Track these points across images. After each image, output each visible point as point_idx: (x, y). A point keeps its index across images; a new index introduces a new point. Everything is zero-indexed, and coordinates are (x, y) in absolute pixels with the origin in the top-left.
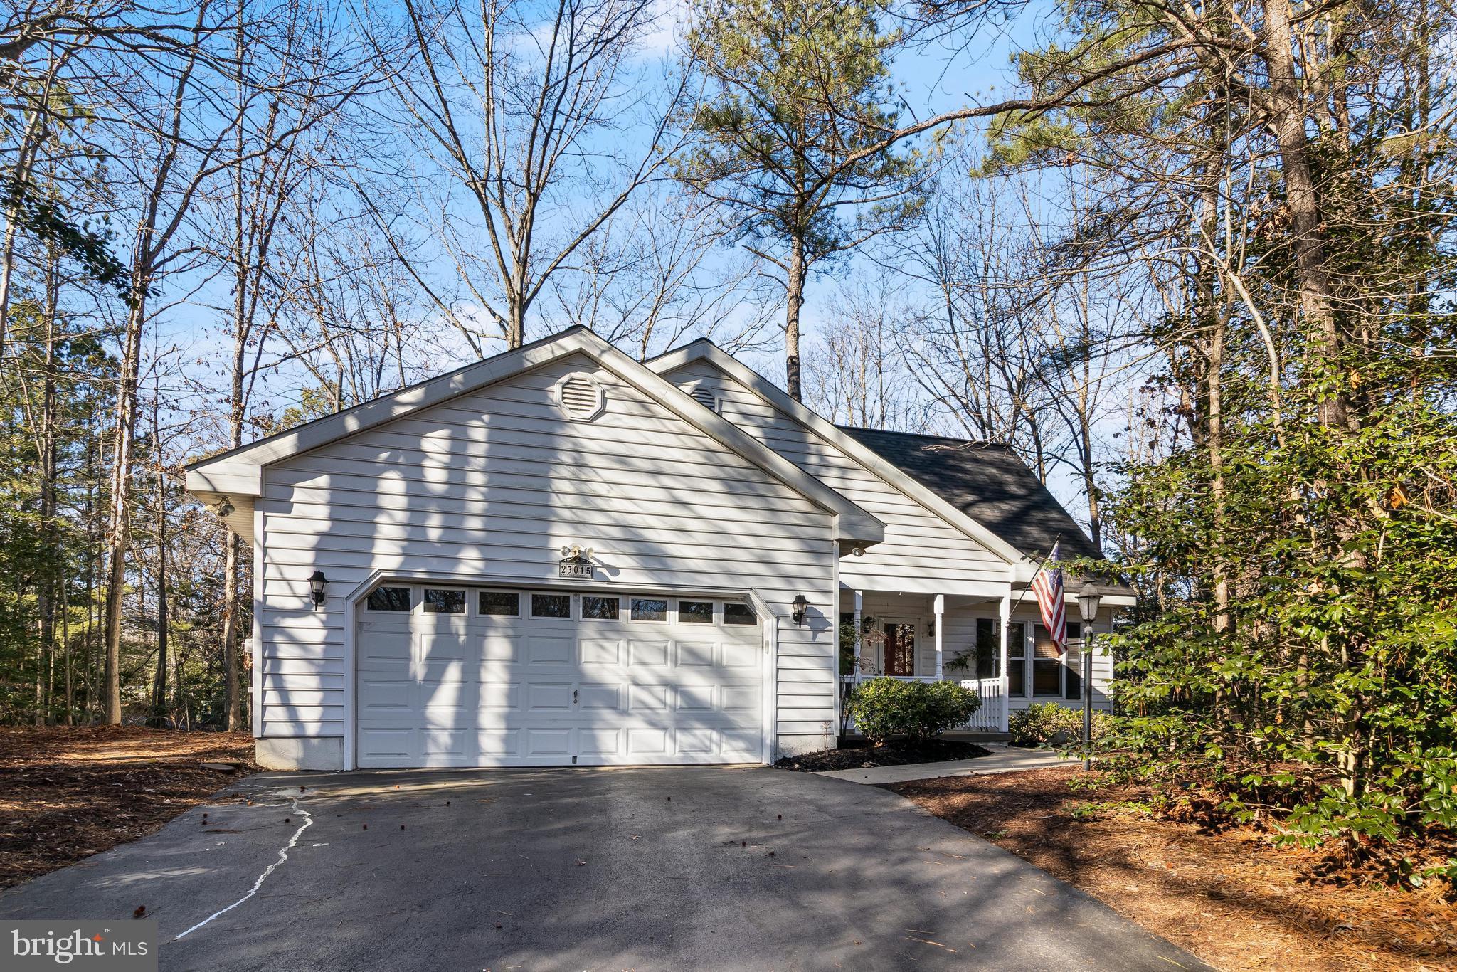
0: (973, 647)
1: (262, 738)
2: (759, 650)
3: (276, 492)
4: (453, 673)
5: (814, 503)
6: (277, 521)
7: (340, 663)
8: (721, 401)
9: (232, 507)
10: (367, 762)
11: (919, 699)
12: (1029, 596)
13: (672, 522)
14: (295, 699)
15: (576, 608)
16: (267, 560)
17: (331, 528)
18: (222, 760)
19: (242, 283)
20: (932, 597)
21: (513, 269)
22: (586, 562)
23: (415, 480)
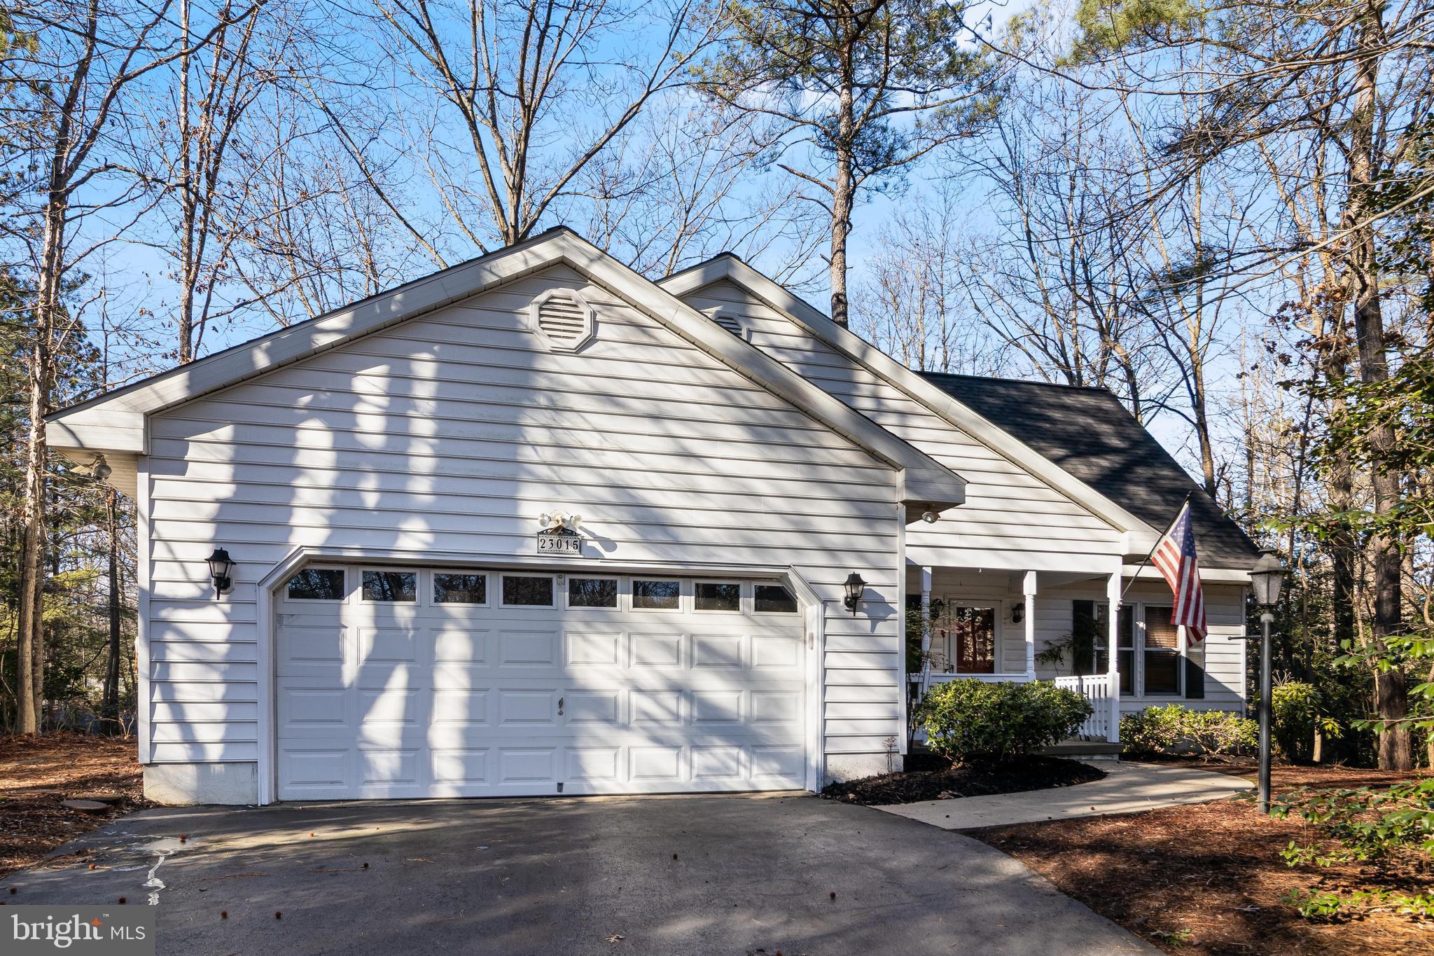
0: (1069, 634)
1: (151, 764)
2: (801, 645)
3: (163, 448)
4: (399, 678)
5: (872, 454)
6: (167, 486)
7: (251, 668)
8: (750, 332)
9: (109, 469)
10: (290, 792)
11: (1012, 707)
12: (1148, 572)
13: (681, 481)
14: (192, 714)
15: (561, 594)
16: (154, 536)
17: (235, 494)
18: (97, 793)
19: (190, 218)
20: (1021, 574)
21: (507, 198)
22: (573, 533)
23: (344, 431)
